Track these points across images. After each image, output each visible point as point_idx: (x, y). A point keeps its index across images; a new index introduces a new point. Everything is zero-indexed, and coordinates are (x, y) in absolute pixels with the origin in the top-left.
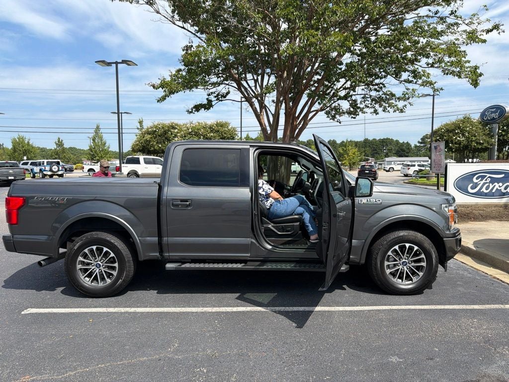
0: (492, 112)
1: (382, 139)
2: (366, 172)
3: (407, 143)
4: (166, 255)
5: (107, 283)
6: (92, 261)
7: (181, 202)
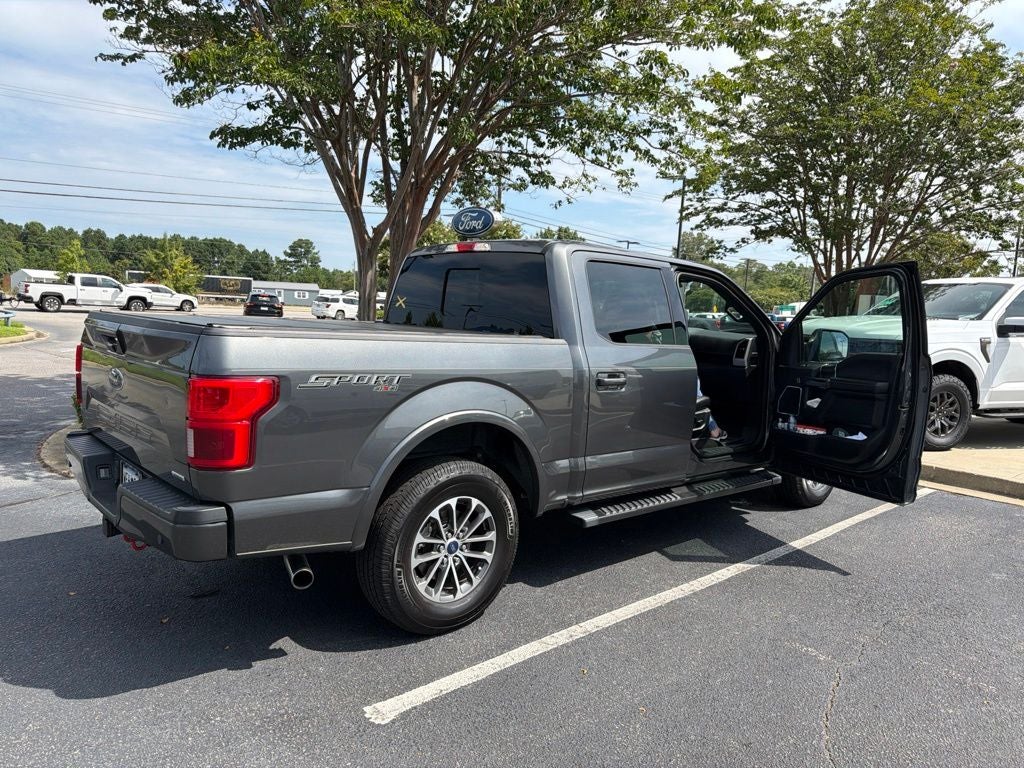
0: (473, 219)
1: (211, 240)
2: (262, 308)
3: (264, 252)
4: (577, 495)
5: (475, 585)
6: (442, 538)
7: (609, 377)
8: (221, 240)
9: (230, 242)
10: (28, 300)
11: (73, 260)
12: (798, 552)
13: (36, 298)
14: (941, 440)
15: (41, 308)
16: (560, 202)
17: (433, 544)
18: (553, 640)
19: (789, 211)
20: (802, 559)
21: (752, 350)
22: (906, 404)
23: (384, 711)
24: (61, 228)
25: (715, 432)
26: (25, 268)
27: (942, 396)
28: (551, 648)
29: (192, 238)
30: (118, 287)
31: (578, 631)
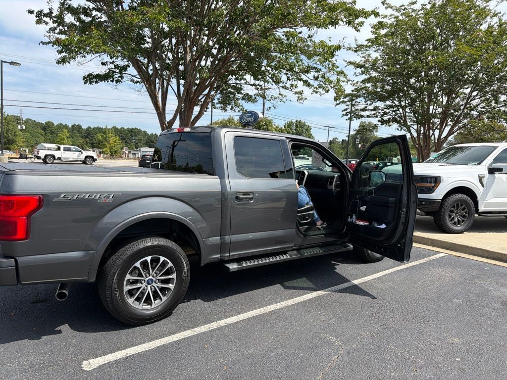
0: (249, 117)
2: (147, 161)
4: (227, 255)
5: (163, 301)
6: (143, 277)
7: (243, 195)
8: (136, 129)
9: (140, 130)
10: (39, 158)
11: (64, 139)
12: (355, 286)
13: (43, 157)
14: (458, 228)
15: (45, 162)
16: (270, 107)
17: (138, 280)
18: (199, 330)
19: (398, 110)
20: (356, 290)
21: (336, 181)
22: (404, 209)
23: (91, 364)
24: (61, 124)
25: (319, 223)
26: (44, 143)
27: (458, 205)
28: (196, 333)
29: (122, 128)
30: (80, 151)
31: (214, 325)
